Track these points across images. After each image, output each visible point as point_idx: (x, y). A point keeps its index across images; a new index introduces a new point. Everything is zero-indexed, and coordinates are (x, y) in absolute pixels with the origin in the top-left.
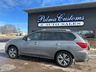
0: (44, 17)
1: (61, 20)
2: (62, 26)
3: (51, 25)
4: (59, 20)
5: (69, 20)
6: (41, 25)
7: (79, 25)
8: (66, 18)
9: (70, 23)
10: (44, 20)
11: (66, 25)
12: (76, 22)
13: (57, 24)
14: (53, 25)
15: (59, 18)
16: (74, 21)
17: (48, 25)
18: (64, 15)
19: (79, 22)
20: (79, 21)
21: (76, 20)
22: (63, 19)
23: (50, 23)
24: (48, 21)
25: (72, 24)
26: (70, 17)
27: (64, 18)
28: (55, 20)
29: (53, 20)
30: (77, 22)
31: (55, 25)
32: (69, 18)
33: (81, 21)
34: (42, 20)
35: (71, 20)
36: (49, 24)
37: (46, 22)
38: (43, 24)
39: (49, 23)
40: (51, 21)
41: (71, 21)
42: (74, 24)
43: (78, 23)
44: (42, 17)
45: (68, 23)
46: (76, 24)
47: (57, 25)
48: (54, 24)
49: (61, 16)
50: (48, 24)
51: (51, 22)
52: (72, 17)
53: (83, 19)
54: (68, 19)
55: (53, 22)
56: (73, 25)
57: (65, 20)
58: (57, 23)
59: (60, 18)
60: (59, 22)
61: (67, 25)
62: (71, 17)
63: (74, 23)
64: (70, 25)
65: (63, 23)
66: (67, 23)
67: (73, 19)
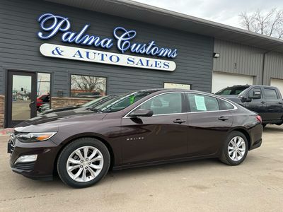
1: (124, 48)
2: (128, 65)
3: (95, 56)
4: (121, 47)
5: (145, 53)
6: (55, 52)
7: (166, 68)
8: (139, 45)
9: (148, 61)
10: (68, 36)
11: (140, 66)
12: (160, 60)
13: (114, 59)
14: (102, 59)
15: (120, 39)
16: (157, 56)
17: (81, 57)
18: (134, 33)
19: (167, 62)
20: (167, 58)
22: (131, 45)
23: (91, 51)
24: (85, 42)
25: (152, 63)
26: (148, 45)
27: (135, 45)
28: (107, 44)
29: (100, 40)
30: (163, 61)
31: (107, 61)
32: (146, 47)
33: (171, 59)
34: (60, 33)
35: (151, 54)
36: (88, 53)
37: (73, 44)
38: (61, 48)
39: (88, 50)
40: (93, 43)
41: (150, 56)
42: (156, 66)
43: (164, 64)
44: (59, 20)
45: (144, 59)
46: (162, 65)
47: (114, 62)
48: (105, 56)
49: (126, 36)
50: (83, 51)
51: (93, 47)
52: (153, 46)
53: (175, 55)
54: (142, 50)
55: (99, 48)
56: (154, 68)
57: (137, 49)
58: (115, 56)
59: (122, 42)
60: (120, 52)
61: (142, 65)
62: (151, 45)
63: (156, 62)
64: (147, 65)
65: (131, 57)
66: (140, 60)
67: (154, 52)
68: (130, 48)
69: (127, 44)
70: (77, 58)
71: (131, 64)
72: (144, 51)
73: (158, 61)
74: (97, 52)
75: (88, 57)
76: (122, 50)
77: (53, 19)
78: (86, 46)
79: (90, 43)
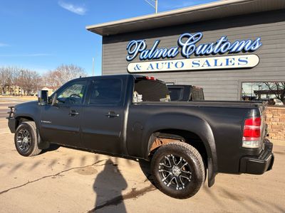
0: (142, 45)
1: (189, 52)
2: (193, 68)
3: (163, 66)
4: (186, 52)
5: (213, 53)
6: (136, 68)
7: (243, 65)
8: (206, 46)
9: (216, 61)
10: (144, 54)
11: (206, 67)
12: (233, 57)
13: (179, 65)
14: (169, 67)
15: (185, 45)
16: (230, 53)
17: (153, 68)
19: (243, 57)
20: (243, 52)
21: (234, 50)
22: (197, 48)
23: (160, 62)
24: (155, 56)
26: (217, 43)
27: (200, 47)
28: (173, 53)
29: (168, 51)
30: (237, 57)
31: (173, 68)
32: (214, 46)
34: (139, 52)
35: (220, 51)
36: (157, 64)
37: (147, 59)
38: (140, 64)
39: (157, 62)
40: (162, 56)
41: (220, 53)
42: (227, 64)
43: (239, 60)
44: (139, 43)
45: (211, 60)
47: (179, 68)
48: (171, 64)
49: (192, 40)
50: (154, 63)
52: (223, 43)
53: (257, 47)
54: (209, 49)
55: (167, 58)
56: (223, 67)
57: (202, 51)
58: (179, 62)
59: (187, 47)
60: (185, 57)
61: (209, 65)
62: (220, 42)
63: (227, 60)
64: (216, 65)
65: (196, 60)
66: (207, 61)
67: (224, 49)
68: (195, 52)
69: (192, 48)
70: (150, 70)
71: (196, 67)
72: (211, 51)
73: (230, 58)
74: (164, 62)
75: (157, 68)
76: (187, 54)
77: (135, 44)
78: (157, 59)
79: (159, 56)
